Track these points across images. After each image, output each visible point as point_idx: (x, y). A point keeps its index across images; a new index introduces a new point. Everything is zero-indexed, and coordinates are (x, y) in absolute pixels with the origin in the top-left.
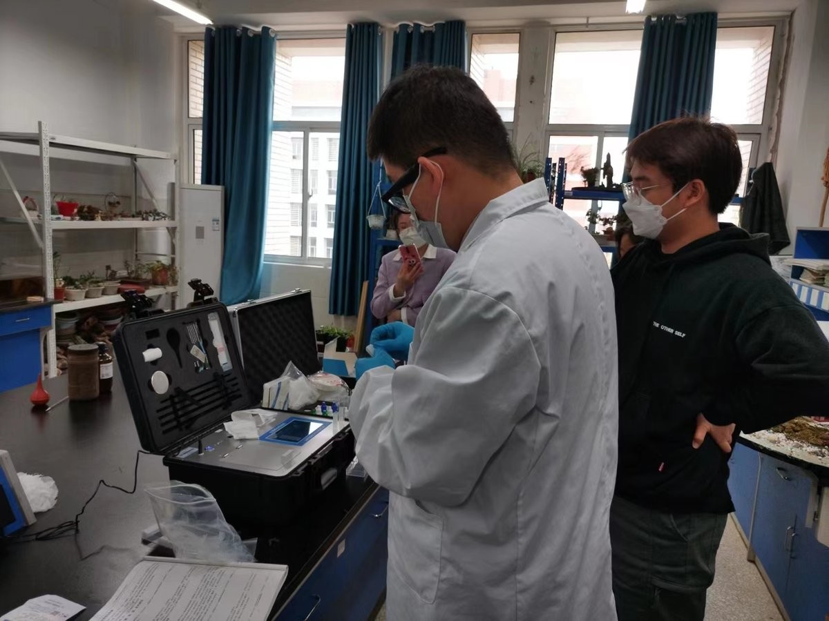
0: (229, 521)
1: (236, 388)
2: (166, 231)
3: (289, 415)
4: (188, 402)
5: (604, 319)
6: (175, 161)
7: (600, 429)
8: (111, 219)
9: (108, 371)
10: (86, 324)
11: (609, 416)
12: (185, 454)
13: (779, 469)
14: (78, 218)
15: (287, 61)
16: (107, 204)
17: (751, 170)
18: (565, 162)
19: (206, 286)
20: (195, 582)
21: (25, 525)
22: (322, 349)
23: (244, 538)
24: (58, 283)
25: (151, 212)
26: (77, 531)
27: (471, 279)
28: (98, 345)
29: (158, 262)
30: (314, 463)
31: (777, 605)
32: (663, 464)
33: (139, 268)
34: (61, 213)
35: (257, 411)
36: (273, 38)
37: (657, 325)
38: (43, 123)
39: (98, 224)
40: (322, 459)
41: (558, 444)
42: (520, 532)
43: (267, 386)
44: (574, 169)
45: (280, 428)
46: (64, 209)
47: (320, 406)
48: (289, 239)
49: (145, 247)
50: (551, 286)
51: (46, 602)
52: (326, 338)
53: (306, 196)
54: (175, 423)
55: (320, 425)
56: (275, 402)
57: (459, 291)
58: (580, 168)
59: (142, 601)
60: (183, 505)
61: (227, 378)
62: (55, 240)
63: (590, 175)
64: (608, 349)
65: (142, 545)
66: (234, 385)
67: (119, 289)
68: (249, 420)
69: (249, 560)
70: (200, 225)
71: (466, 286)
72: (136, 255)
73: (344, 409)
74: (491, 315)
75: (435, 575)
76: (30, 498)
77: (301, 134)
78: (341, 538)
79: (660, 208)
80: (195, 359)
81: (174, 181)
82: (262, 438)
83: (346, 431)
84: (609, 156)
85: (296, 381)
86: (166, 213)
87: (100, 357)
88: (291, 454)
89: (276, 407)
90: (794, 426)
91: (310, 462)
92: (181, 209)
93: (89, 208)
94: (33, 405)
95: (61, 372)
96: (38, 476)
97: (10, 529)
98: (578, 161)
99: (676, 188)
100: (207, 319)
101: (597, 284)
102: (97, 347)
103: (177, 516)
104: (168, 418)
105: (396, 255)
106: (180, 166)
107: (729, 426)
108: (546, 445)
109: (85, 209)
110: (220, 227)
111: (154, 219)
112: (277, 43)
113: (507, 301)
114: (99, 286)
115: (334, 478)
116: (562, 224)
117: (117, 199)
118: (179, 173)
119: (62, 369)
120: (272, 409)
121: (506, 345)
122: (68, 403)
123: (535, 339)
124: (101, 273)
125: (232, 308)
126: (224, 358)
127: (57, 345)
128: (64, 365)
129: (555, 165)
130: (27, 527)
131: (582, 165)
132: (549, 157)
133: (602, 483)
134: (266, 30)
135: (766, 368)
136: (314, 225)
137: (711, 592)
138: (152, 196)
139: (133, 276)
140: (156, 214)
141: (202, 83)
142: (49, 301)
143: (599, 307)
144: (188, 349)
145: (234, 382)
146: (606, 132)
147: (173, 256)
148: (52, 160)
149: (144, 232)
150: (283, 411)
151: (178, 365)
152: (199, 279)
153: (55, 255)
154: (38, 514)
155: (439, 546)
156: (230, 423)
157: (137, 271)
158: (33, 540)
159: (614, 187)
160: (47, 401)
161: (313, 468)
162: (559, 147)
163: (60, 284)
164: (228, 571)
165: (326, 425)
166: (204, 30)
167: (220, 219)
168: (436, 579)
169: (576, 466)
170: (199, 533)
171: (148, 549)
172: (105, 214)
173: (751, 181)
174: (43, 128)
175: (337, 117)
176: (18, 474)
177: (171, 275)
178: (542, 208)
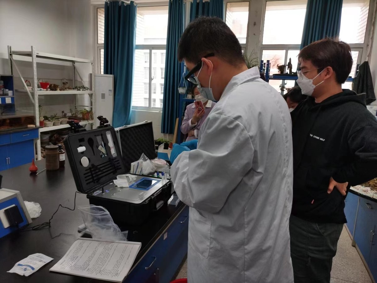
0: (115, 223)
1: (118, 165)
2: (88, 96)
3: (142, 177)
4: (97, 171)
5: (286, 131)
6: (92, 63)
7: (284, 182)
8: (64, 90)
9: (63, 157)
10: (53, 137)
11: (289, 176)
12: (96, 193)
13: (367, 204)
14: (49, 90)
15: (142, 17)
16: (62, 83)
17: (358, 65)
18: (270, 62)
19: (105, 119)
20: (101, 249)
21: (27, 224)
22: (157, 148)
23: (122, 230)
24: (41, 119)
25: (81, 87)
26: (50, 226)
27: (223, 111)
28: (58, 146)
29: (85, 109)
30: (153, 198)
31: (365, 266)
32: (313, 200)
33: (77, 112)
34: (42, 88)
35: (128, 175)
36: (135, 6)
37: (312, 135)
38: (33, 46)
39: (58, 92)
40: (156, 196)
41: (263, 187)
42: (246, 226)
43: (132, 164)
44: (274, 65)
45: (138, 182)
46: (43, 86)
47: (157, 173)
48: (143, 100)
49: (79, 103)
50: (260, 113)
51: (37, 256)
52: (159, 143)
53: (151, 79)
54: (91, 180)
55: (156, 181)
56: (136, 171)
57: (217, 116)
58: (277, 65)
59: (78, 257)
60: (95, 215)
61: (114, 160)
62: (40, 100)
63: (281, 68)
64: (288, 144)
65: (78, 233)
66: (118, 164)
67: (68, 121)
68: (124, 179)
69: (124, 240)
70: (103, 93)
71: (220, 114)
72: (75, 106)
73: (167, 174)
74: (231, 126)
75: (208, 246)
76: (29, 212)
77: (148, 51)
78: (166, 231)
79: (312, 80)
80: (100, 152)
81: (91, 73)
82: (130, 187)
83: (168, 184)
84: (290, 59)
85: (146, 162)
86: (88, 87)
87: (59, 151)
88: (143, 194)
89: (137, 174)
90: (375, 184)
91: (151, 198)
92: (95, 85)
93: (54, 85)
94: (31, 172)
95: (43, 158)
96: (33, 202)
97: (21, 225)
98: (276, 62)
99: (319, 71)
100: (106, 134)
101: (282, 115)
102: (58, 147)
103: (93, 220)
104: (88, 178)
105: (193, 106)
106: (94, 66)
107: (345, 183)
108: (257, 186)
109: (53, 86)
110: (112, 93)
111: (83, 90)
112: (137, 8)
113: (239, 120)
114: (59, 120)
115: (162, 205)
116: (266, 87)
117: (67, 81)
118: (94, 69)
119: (43, 157)
120: (135, 174)
121: (238, 139)
122: (45, 171)
123: (251, 137)
124: (60, 114)
125: (117, 129)
126: (113, 151)
127: (41, 147)
128: (44, 155)
129: (265, 64)
130: (29, 224)
131: (278, 64)
132: (262, 60)
133: (285, 207)
134: (132, 2)
135: (362, 155)
136: (155, 93)
137: (335, 259)
138: (82, 80)
139: (74, 115)
140: (84, 88)
141: (103, 27)
142: (37, 127)
143: (283, 125)
144: (97, 147)
145: (118, 162)
146: (289, 48)
147: (91, 107)
148: (38, 64)
149: (79, 96)
150: (140, 175)
151: (93, 154)
152: (102, 116)
153: (40, 106)
154: (33, 219)
155: (209, 232)
156: (116, 180)
157: (75, 114)
158: (31, 230)
159: (293, 74)
160: (37, 170)
161: (153, 200)
162: (267, 55)
163: (42, 119)
164: (115, 244)
165: (159, 181)
166: (104, 3)
167: (112, 90)
168: (209, 248)
169: (272, 197)
170: (103, 228)
171: (81, 234)
172: (61, 88)
173: (358, 70)
174: (33, 49)
175: (165, 42)
176: (24, 202)
177: (90, 115)
178: (257, 80)
